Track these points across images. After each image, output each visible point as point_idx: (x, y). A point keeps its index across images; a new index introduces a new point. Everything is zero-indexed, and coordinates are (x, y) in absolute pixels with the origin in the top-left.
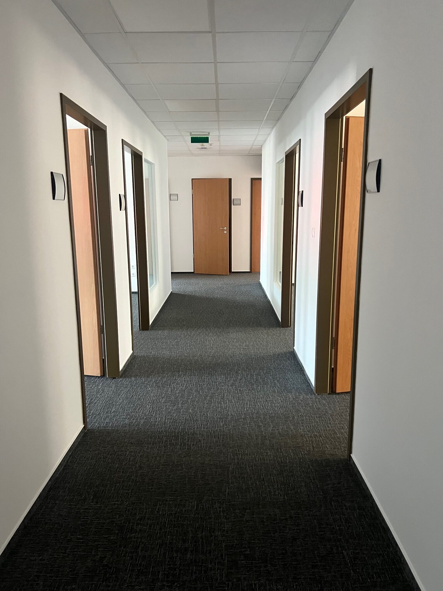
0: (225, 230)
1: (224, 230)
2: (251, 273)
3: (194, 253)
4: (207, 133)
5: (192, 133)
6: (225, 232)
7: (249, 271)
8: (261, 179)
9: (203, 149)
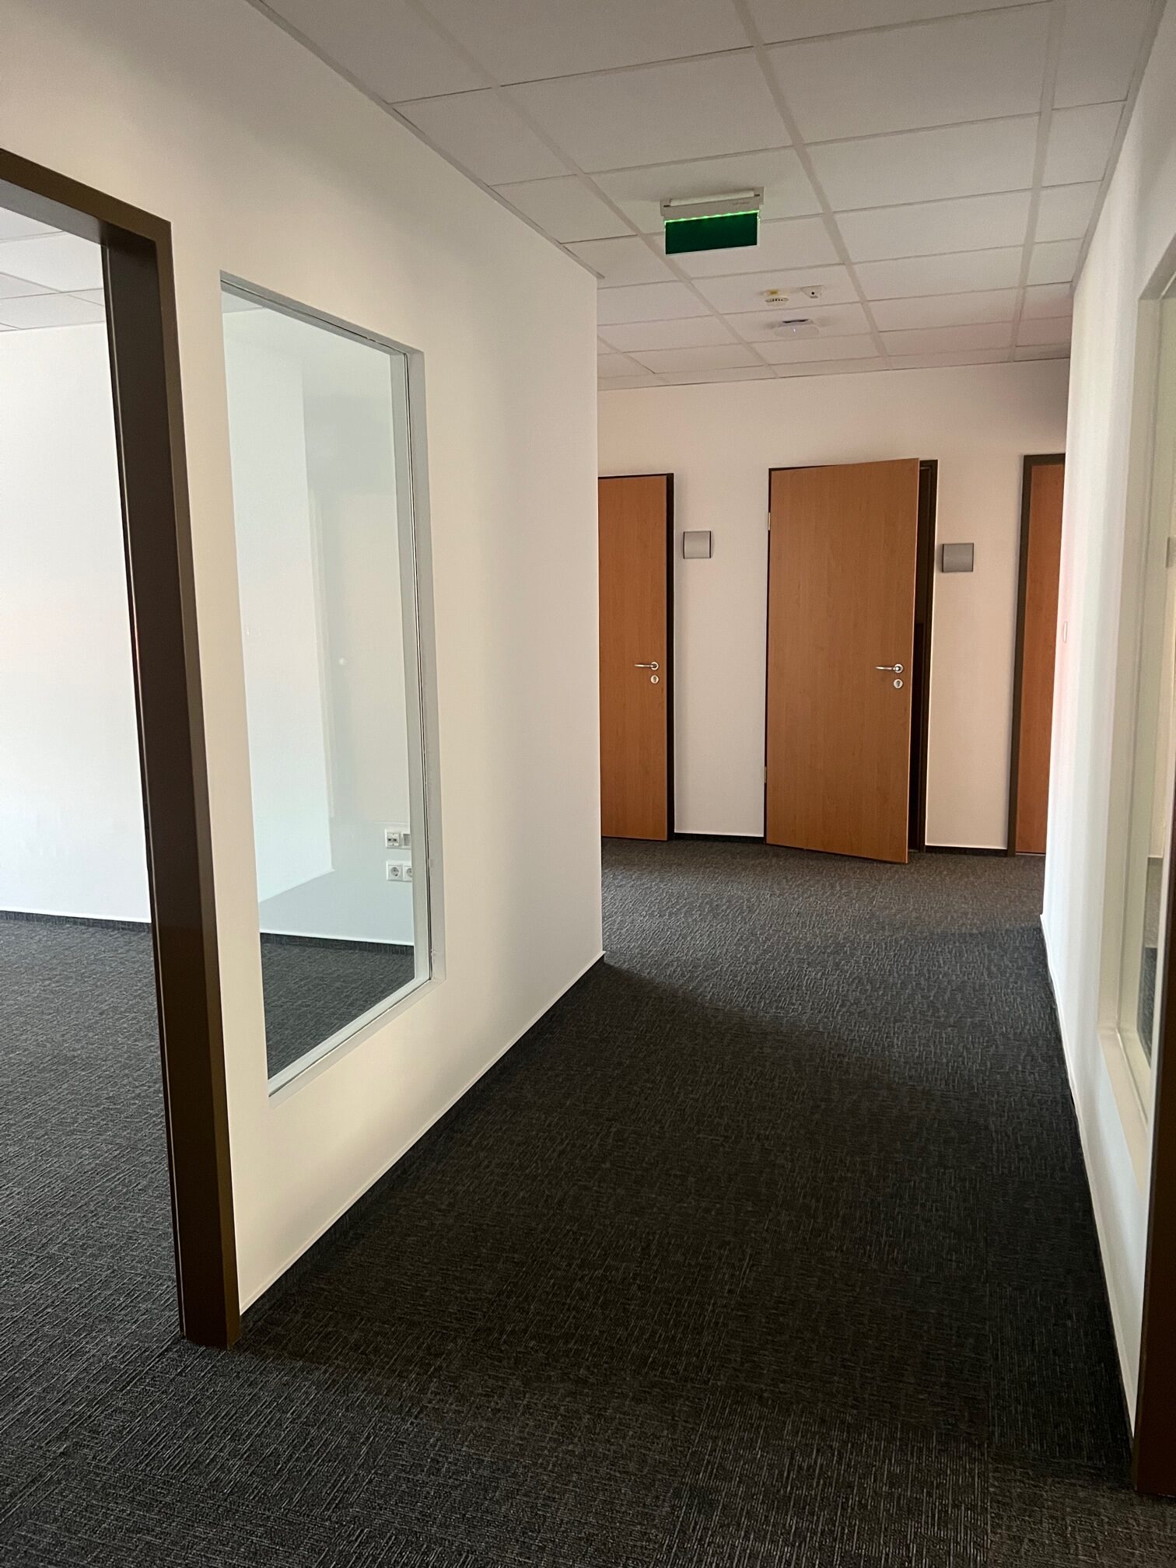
0: (899, 676)
1: (894, 675)
2: (1014, 856)
3: (766, 765)
4: (752, 194)
5: (670, 200)
6: (897, 684)
7: (999, 845)
8: (1061, 458)
9: (794, 328)
